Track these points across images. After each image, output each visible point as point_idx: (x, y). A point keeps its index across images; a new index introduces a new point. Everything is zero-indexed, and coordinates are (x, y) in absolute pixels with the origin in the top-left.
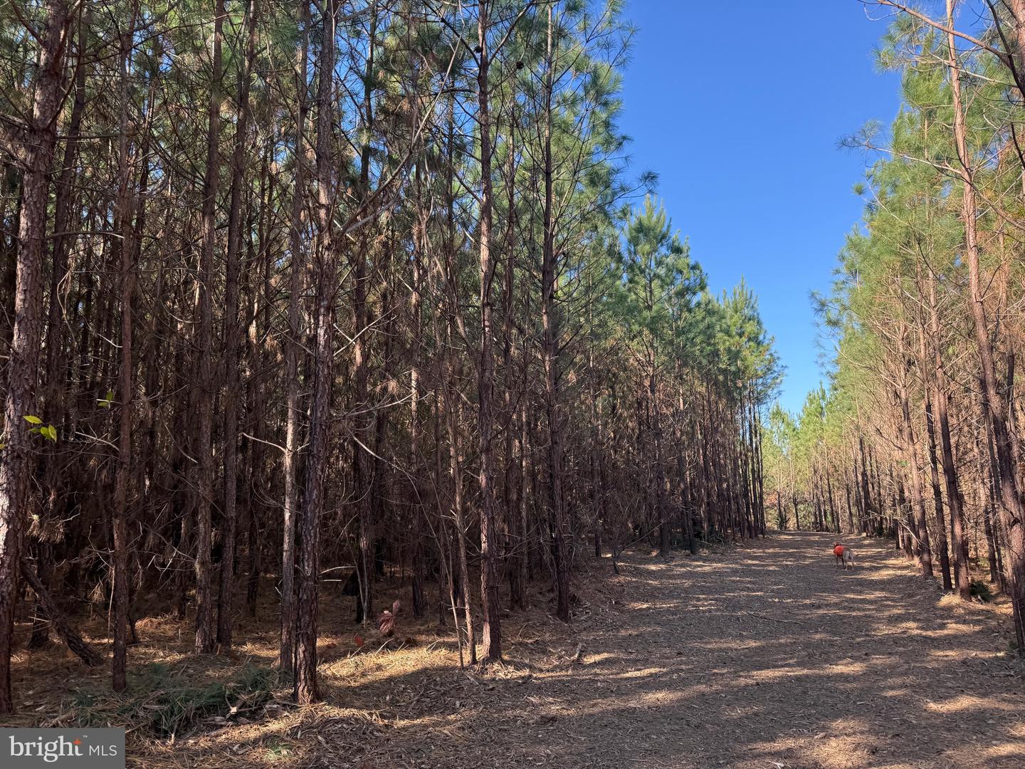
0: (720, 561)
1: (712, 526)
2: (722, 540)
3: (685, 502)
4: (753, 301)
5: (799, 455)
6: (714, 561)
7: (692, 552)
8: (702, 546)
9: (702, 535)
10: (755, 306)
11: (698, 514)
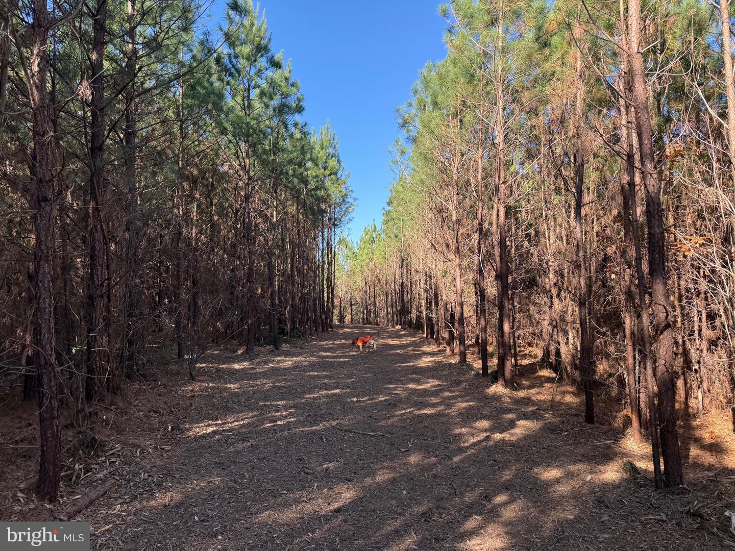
0: (299, 354)
1: (294, 324)
2: (301, 335)
3: (273, 304)
4: (335, 142)
5: (356, 271)
6: (294, 355)
7: (275, 348)
8: (285, 342)
9: (285, 332)
10: (337, 146)
11: (282, 314)
